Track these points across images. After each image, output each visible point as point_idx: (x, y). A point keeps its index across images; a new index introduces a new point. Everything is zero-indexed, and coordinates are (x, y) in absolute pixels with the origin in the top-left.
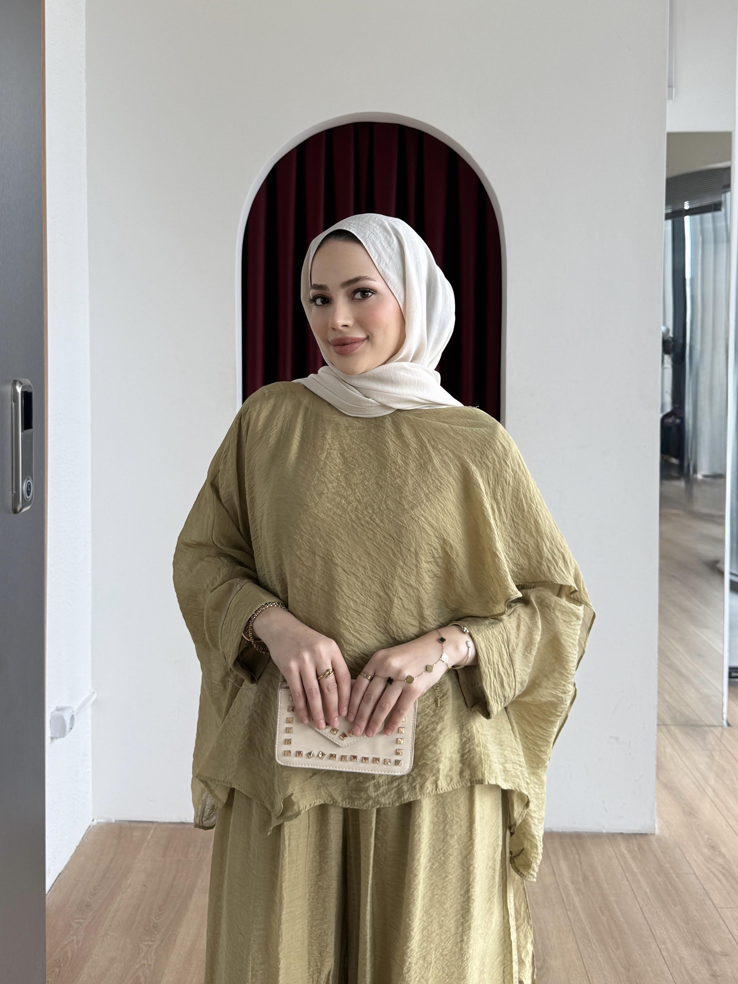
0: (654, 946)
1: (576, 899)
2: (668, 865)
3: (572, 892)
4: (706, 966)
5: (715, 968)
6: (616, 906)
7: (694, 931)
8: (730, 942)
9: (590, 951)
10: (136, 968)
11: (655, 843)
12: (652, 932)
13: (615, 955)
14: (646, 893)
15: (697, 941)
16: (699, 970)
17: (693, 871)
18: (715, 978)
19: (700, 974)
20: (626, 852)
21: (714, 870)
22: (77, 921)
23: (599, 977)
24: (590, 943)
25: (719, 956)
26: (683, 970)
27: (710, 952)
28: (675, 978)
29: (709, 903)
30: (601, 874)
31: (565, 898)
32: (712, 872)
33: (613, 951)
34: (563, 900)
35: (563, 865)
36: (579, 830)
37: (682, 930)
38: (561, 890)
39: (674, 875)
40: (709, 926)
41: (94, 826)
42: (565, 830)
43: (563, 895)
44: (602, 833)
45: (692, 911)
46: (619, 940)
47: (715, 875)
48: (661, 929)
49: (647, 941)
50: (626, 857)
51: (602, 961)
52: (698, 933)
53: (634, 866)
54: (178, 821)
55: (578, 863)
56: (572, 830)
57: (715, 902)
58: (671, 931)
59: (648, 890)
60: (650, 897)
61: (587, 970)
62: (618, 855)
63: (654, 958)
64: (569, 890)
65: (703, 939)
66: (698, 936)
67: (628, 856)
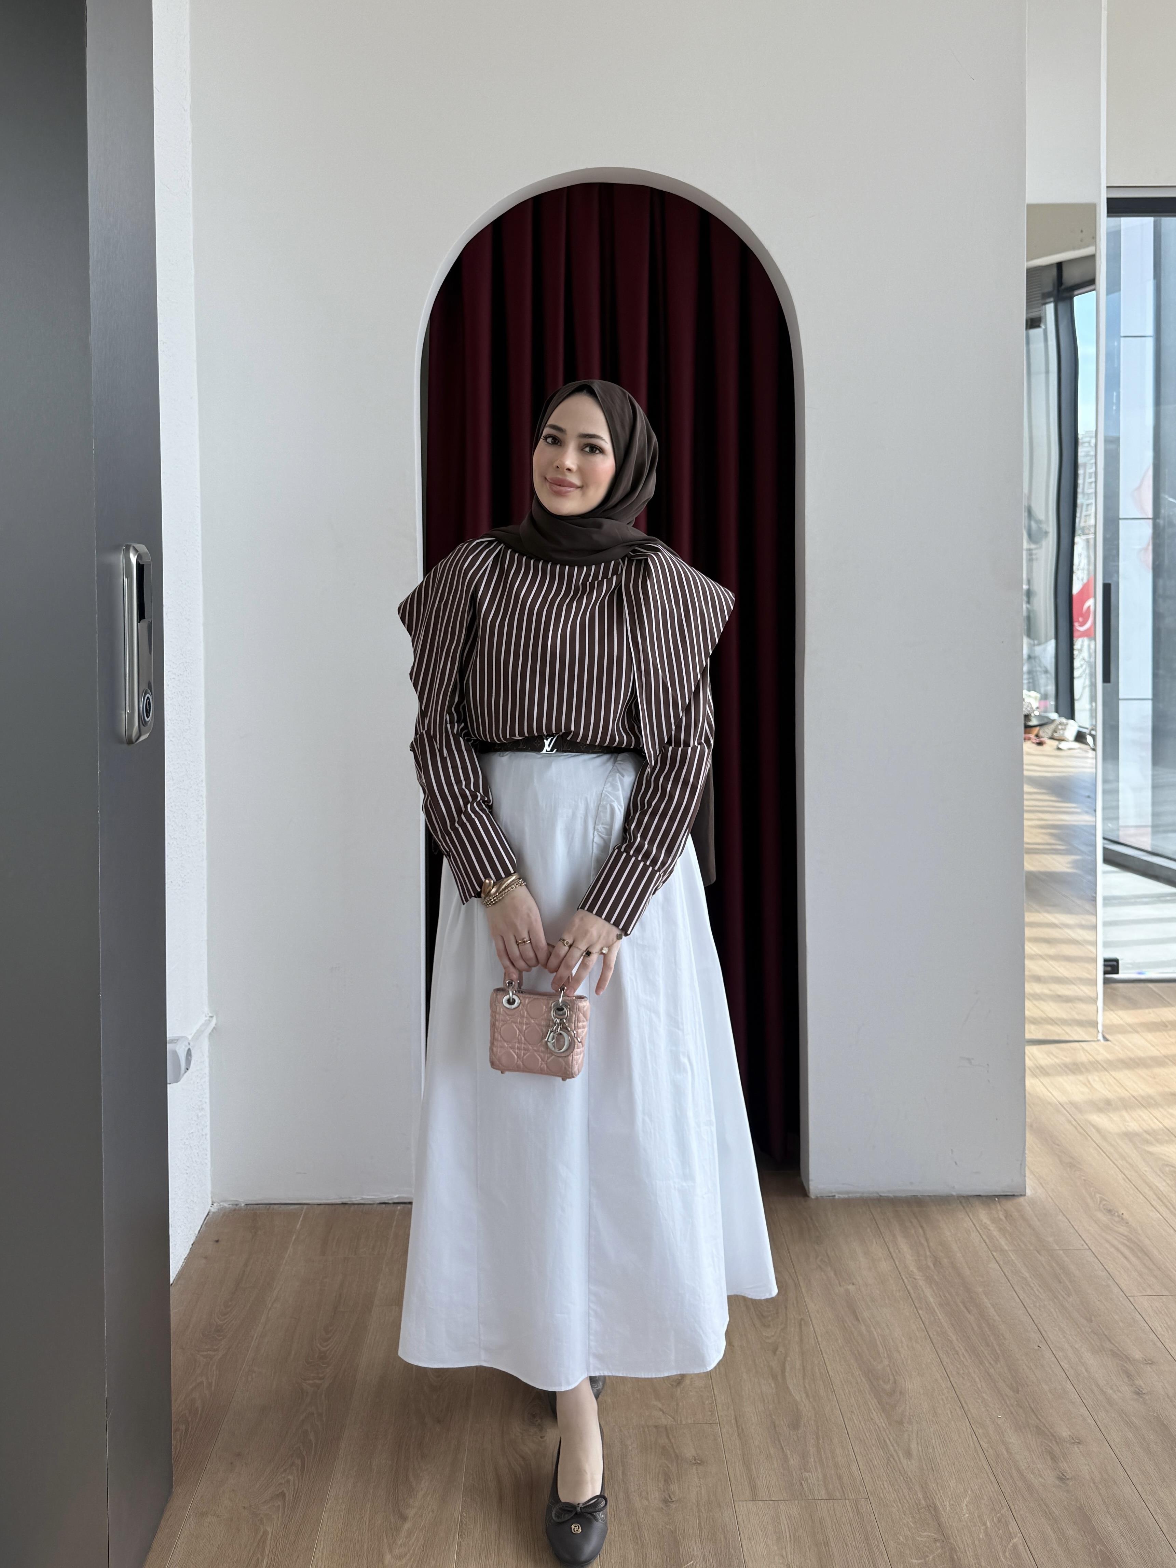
0: (1048, 1354)
1: (928, 1292)
2: (1051, 1239)
3: (921, 1283)
4: (1126, 1380)
5: (1139, 1382)
6: (986, 1300)
7: (1101, 1331)
8: (1155, 1344)
9: (959, 1366)
11: (1028, 1208)
12: (1042, 1335)
13: (994, 1369)
14: (1026, 1279)
15: (1108, 1345)
16: (1116, 1386)
17: (1087, 1245)
18: (1141, 1397)
19: (1120, 1392)
20: (988, 1222)
21: (1115, 1243)
22: (205, 1353)
23: (978, 1402)
24: (958, 1354)
25: (1142, 1366)
26: (1094, 1387)
27: (1128, 1359)
28: (1084, 1398)
29: (1116, 1290)
30: (959, 1255)
31: (912, 1292)
32: (1113, 1246)
33: (990, 1363)
34: (909, 1294)
35: (904, 1245)
36: (919, 1194)
37: (1083, 1329)
38: (906, 1280)
39: (1061, 1252)
40: (1120, 1323)
41: (214, 1213)
42: (897, 1193)
43: (909, 1287)
44: (952, 1196)
45: (1094, 1301)
46: (997, 1347)
47: (1118, 1250)
48: (1055, 1330)
49: (1036, 1347)
50: (989, 1230)
51: (977, 1379)
52: (1107, 1333)
53: (1003, 1242)
54: (339, 1201)
55: (923, 1241)
56: (909, 1194)
57: (1124, 1288)
58: (1068, 1332)
59: (1027, 1275)
60: (1032, 1285)
61: (958, 1393)
62: (978, 1228)
63: (1050, 1372)
64: (915, 1279)
65: (1116, 1342)
66: (1108, 1338)
67: (992, 1227)
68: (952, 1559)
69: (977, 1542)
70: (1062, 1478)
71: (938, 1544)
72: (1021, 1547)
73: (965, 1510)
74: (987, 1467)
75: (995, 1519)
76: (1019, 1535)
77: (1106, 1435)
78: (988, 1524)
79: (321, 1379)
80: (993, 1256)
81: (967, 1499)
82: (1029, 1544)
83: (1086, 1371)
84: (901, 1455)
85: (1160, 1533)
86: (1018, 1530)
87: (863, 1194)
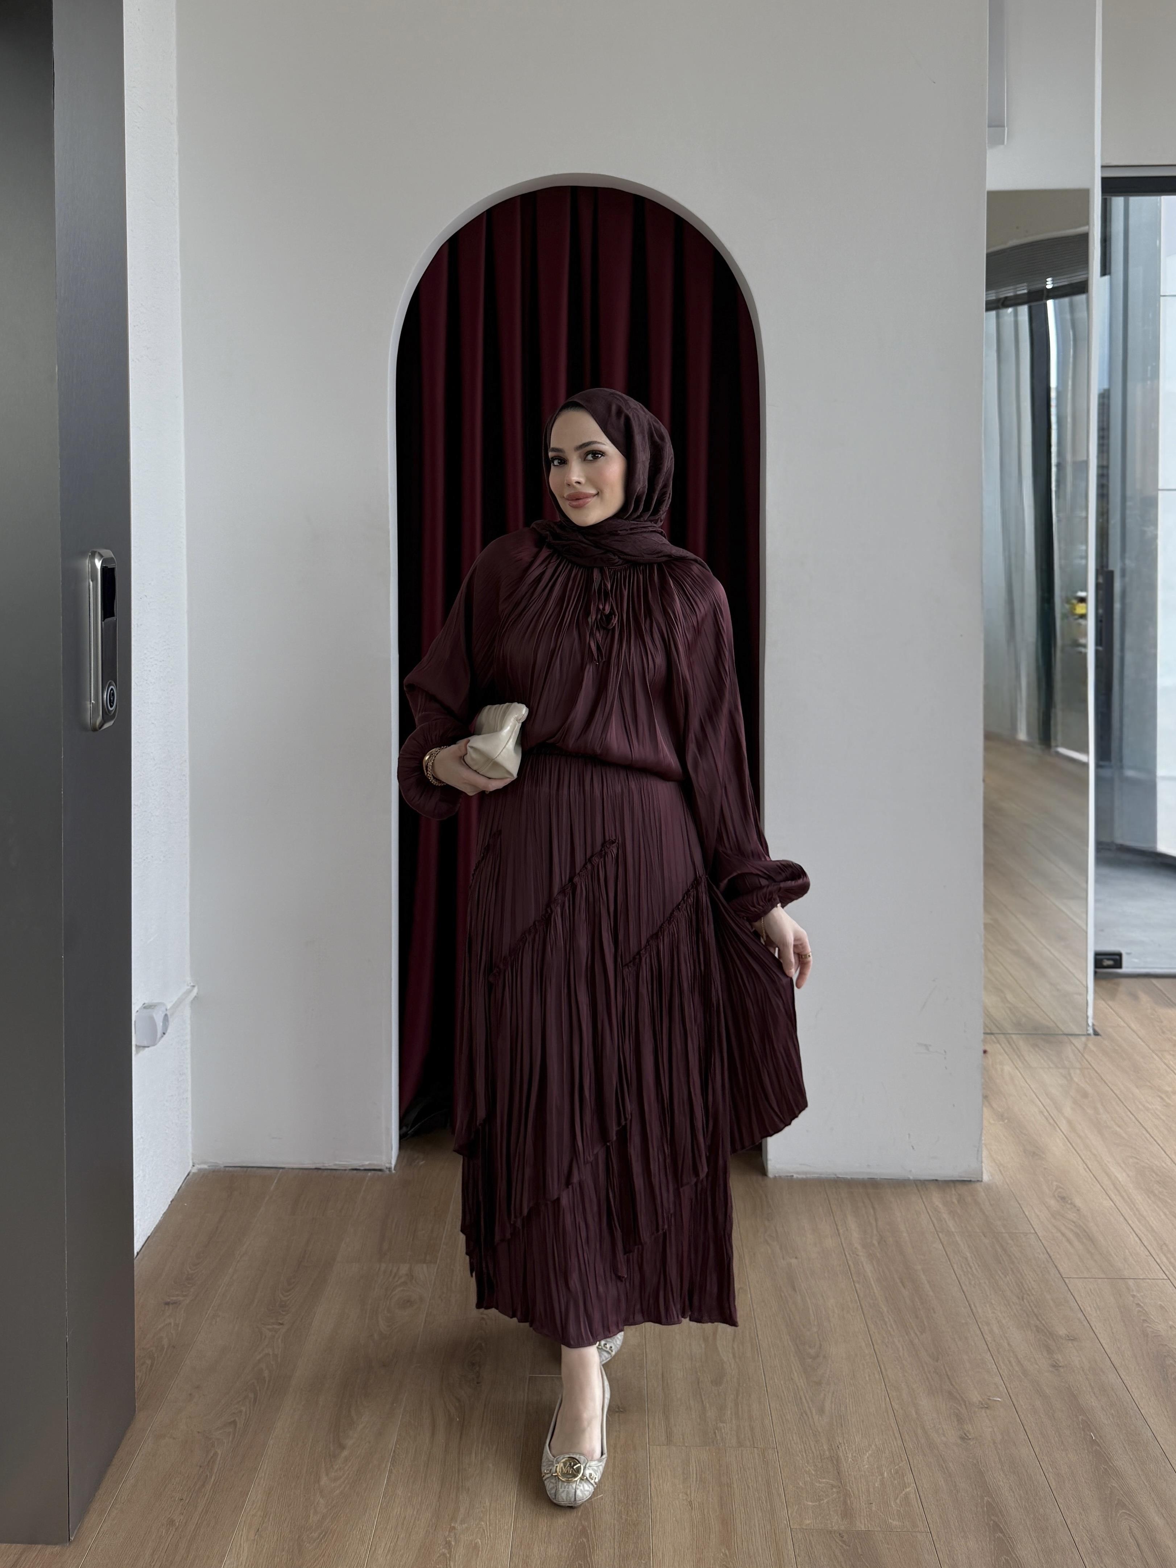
1: (868, 1269)
2: (999, 1224)
3: (863, 1259)
4: (1045, 1354)
6: (923, 1277)
7: (1030, 1309)
9: (885, 1336)
10: (258, 1358)
12: (972, 1310)
13: (919, 1339)
14: (966, 1259)
17: (1034, 1230)
18: (1057, 1370)
19: (1037, 1364)
21: (1062, 1228)
24: (886, 1325)
28: (1001, 1368)
29: (1053, 1272)
30: (905, 1234)
31: (852, 1267)
32: (1061, 1232)
34: (850, 1270)
35: (852, 1224)
36: (876, 1177)
37: (1013, 1307)
38: (848, 1256)
39: (1006, 1235)
40: (1051, 1303)
41: (194, 1174)
42: (855, 1176)
43: (850, 1263)
44: (909, 1180)
45: (1030, 1283)
47: (1063, 1235)
48: (986, 1306)
49: (964, 1322)
50: (939, 1212)
52: (1035, 1310)
55: (874, 1223)
56: (867, 1177)
57: (1062, 1270)
58: (998, 1308)
61: (879, 1359)
62: (929, 1211)
63: (973, 1344)
64: (857, 1255)
65: (1043, 1319)
66: (1035, 1315)
67: (943, 1210)
68: (845, 1503)
69: (871, 1490)
70: (964, 1438)
71: (834, 1490)
72: (912, 1496)
73: (865, 1462)
74: (894, 1425)
76: (913, 1485)
77: (1015, 1402)
78: (886, 1474)
79: (279, 1324)
80: (938, 1236)
82: (921, 1494)
85: (1048, 1489)
86: (912, 1481)
87: (821, 1174)
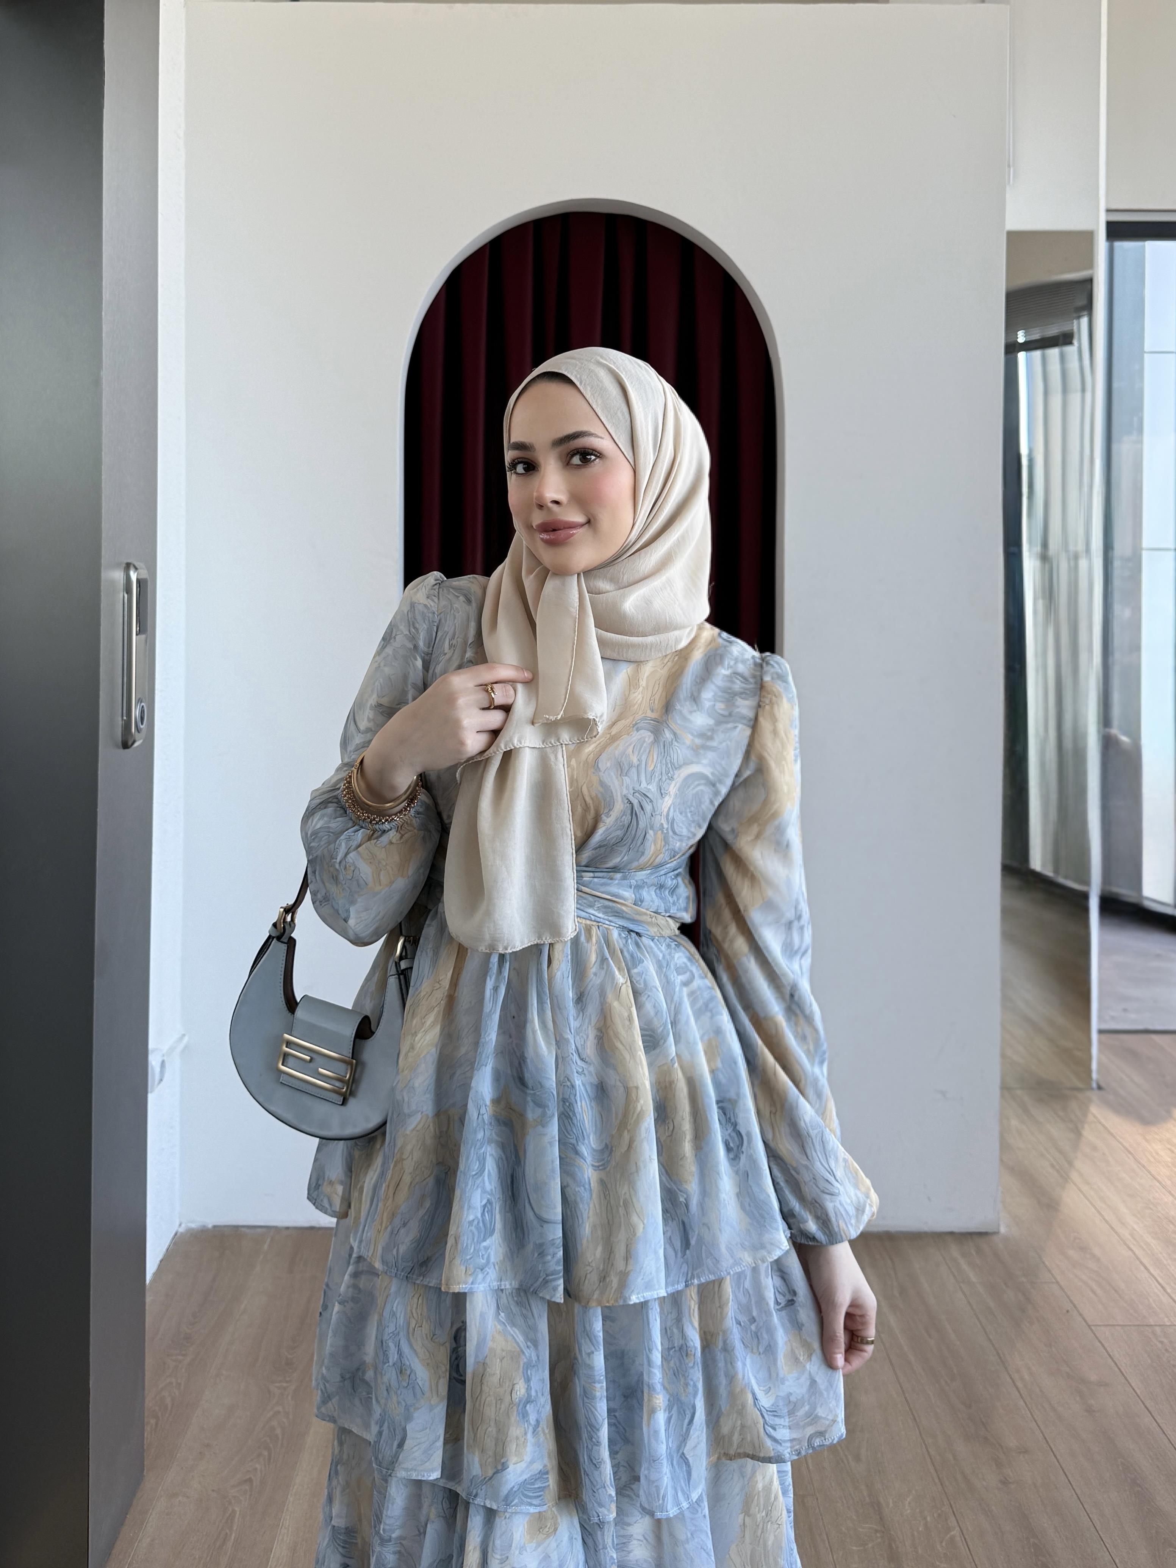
0: (1004, 1376)
1: (892, 1319)
2: (1020, 1273)
4: (1078, 1399)
5: (1091, 1401)
6: (948, 1326)
7: (1059, 1356)
8: (1110, 1368)
9: (915, 1384)
11: (1000, 1245)
12: (1000, 1358)
13: (950, 1388)
15: (1064, 1369)
16: (1068, 1404)
17: (1055, 1279)
18: (1091, 1414)
19: (1071, 1409)
20: (960, 1259)
22: (174, 1358)
23: (931, 1417)
24: (915, 1374)
25: (1096, 1387)
26: (1046, 1405)
27: (1083, 1381)
28: (1035, 1414)
29: (1079, 1320)
30: (926, 1285)
33: (946, 1382)
36: (891, 1230)
37: (1042, 1354)
39: (1028, 1285)
40: (1080, 1351)
41: (182, 1233)
44: (925, 1232)
45: (1056, 1330)
46: (954, 1368)
48: (1014, 1354)
49: (993, 1369)
50: (959, 1264)
51: (932, 1396)
52: (1065, 1357)
53: (971, 1274)
54: (307, 1225)
56: (882, 1230)
57: (1087, 1319)
59: (993, 1306)
60: (997, 1315)
61: (911, 1408)
62: (948, 1262)
63: (1004, 1391)
65: (1073, 1366)
66: (1065, 1362)
67: (962, 1262)
68: (890, 1547)
69: (916, 1533)
70: (1005, 1482)
71: (878, 1535)
72: (958, 1539)
73: (907, 1507)
74: (932, 1471)
75: (935, 1515)
76: (958, 1528)
77: (1052, 1446)
78: (929, 1519)
79: (287, 1382)
80: (960, 1287)
81: (911, 1497)
82: (966, 1537)
83: (1041, 1391)
84: (850, 1459)
85: (1093, 1529)
86: (956, 1524)
